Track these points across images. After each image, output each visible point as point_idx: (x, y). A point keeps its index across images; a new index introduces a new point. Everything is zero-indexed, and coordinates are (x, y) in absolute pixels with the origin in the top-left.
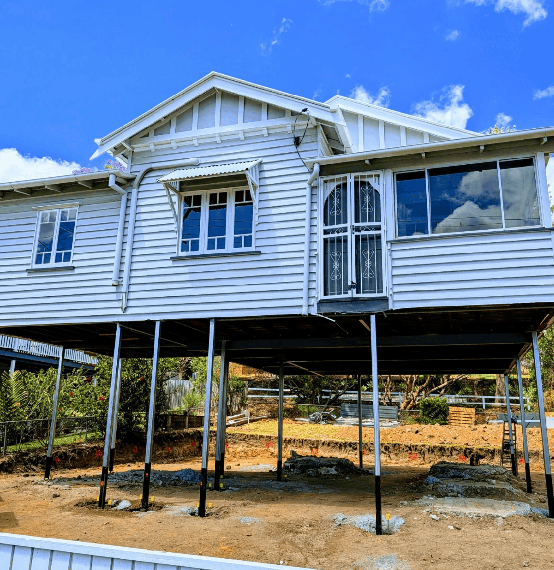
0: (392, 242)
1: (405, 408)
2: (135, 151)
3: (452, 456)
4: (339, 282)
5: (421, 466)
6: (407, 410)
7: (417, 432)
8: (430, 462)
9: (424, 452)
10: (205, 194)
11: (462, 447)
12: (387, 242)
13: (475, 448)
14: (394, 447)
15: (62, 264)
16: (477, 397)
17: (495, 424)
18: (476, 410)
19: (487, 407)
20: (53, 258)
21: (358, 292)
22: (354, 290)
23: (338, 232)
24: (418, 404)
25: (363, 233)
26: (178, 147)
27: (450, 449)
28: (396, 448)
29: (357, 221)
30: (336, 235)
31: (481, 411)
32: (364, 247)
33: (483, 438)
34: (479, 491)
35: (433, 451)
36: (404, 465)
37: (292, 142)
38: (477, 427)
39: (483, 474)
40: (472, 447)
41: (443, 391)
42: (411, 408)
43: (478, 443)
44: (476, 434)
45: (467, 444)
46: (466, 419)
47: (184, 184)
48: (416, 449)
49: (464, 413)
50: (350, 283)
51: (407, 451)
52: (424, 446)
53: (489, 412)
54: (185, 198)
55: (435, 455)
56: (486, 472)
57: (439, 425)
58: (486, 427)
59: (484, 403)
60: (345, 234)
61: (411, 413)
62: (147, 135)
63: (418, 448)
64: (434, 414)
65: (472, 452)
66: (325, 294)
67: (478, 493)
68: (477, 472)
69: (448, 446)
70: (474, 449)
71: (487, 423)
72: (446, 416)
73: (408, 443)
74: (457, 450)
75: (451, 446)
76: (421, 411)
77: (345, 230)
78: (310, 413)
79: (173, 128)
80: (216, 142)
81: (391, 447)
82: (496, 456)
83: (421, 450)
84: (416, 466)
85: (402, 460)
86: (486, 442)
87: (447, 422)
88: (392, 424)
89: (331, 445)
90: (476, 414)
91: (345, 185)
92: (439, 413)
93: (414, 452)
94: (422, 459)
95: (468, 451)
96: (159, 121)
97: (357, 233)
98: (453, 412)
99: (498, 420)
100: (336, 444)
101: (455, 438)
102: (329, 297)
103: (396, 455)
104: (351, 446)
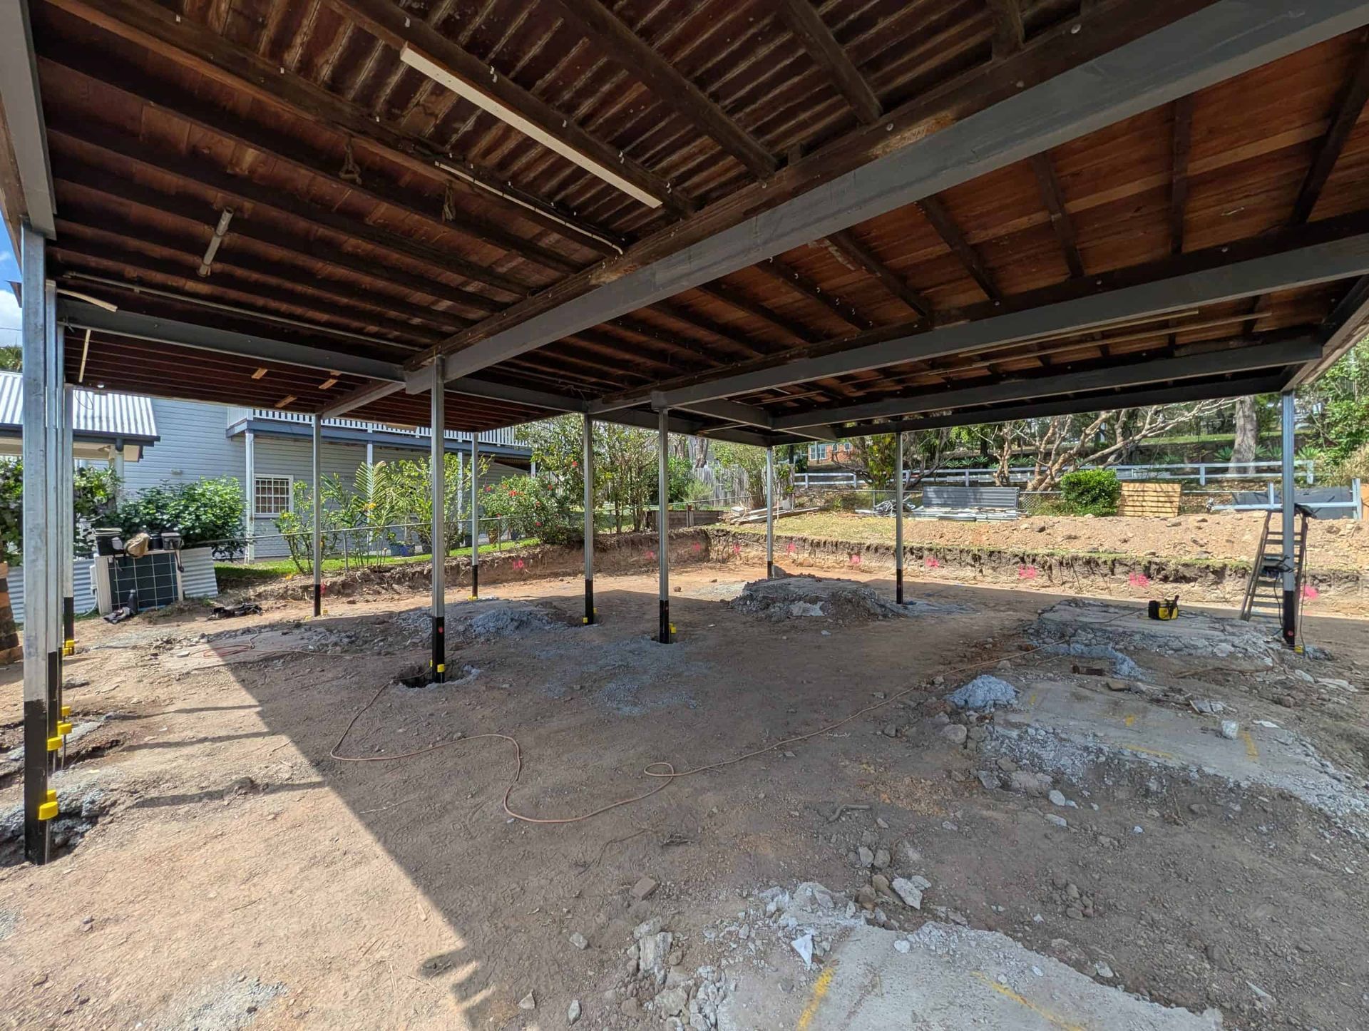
1: (1035, 489)
3: (1113, 574)
5: (1043, 591)
6: (1038, 492)
7: (1042, 530)
8: (1064, 583)
9: (1050, 567)
11: (1140, 559)
13: (1173, 561)
14: (990, 555)
16: (1188, 466)
17: (1228, 514)
18: (1184, 487)
19: (1209, 481)
24: (1059, 483)
27: (1109, 563)
28: (993, 558)
31: (1196, 489)
33: (1195, 542)
34: (1153, 786)
35: (1069, 565)
36: (1007, 587)
38: (1181, 518)
39: (1186, 651)
40: (1164, 560)
41: (1111, 459)
42: (1045, 489)
43: (1181, 552)
44: (1177, 535)
45: (1154, 554)
46: (1160, 504)
48: (1034, 561)
49: (1155, 494)
51: (1017, 563)
52: (1052, 555)
53: (1212, 489)
55: (1075, 572)
56: (1196, 647)
57: (1092, 516)
58: (1204, 520)
59: (1202, 477)
61: (1046, 497)
63: (1038, 559)
64: (1088, 497)
65: (1164, 569)
67: (1147, 793)
68: (1166, 644)
69: (1104, 557)
70: (1170, 564)
71: (1208, 511)
72: (1114, 500)
73: (1019, 549)
74: (1126, 565)
75: (1113, 556)
76: (1063, 494)
78: (877, 502)
81: (984, 556)
82: (1228, 578)
83: (1046, 562)
84: (1033, 590)
85: (1005, 578)
86: (1204, 549)
87: (1115, 510)
88: (1005, 515)
89: (881, 551)
90: (1182, 495)
92: (1100, 495)
93: (1029, 565)
94: (1046, 577)
95: (1154, 567)
98: (1130, 493)
99: (1238, 503)
100: (887, 549)
101: (1125, 541)
103: (994, 569)
104: (912, 553)
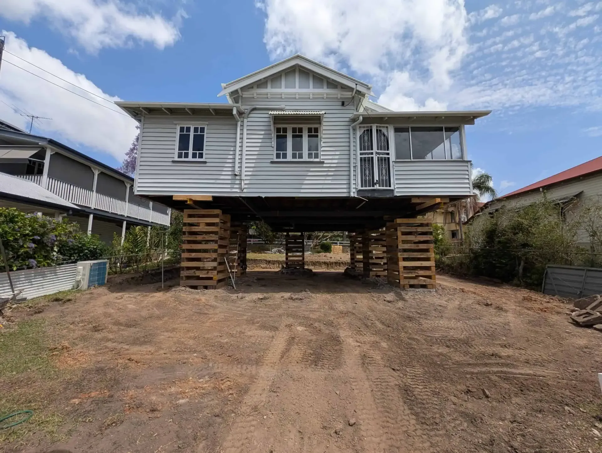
0: (395, 162)
2: (243, 96)
4: (369, 180)
10: (290, 127)
12: (393, 162)
15: (197, 159)
20: (190, 155)
21: (379, 186)
22: (378, 185)
23: (368, 155)
25: (381, 156)
26: (272, 98)
29: (378, 149)
30: (367, 156)
32: (382, 163)
37: (340, 103)
47: (277, 119)
50: (375, 182)
54: (277, 128)
60: (372, 156)
62: (252, 88)
66: (362, 186)
77: (372, 153)
79: (269, 85)
80: (295, 98)
91: (371, 130)
96: (261, 80)
97: (378, 156)
102: (364, 188)
